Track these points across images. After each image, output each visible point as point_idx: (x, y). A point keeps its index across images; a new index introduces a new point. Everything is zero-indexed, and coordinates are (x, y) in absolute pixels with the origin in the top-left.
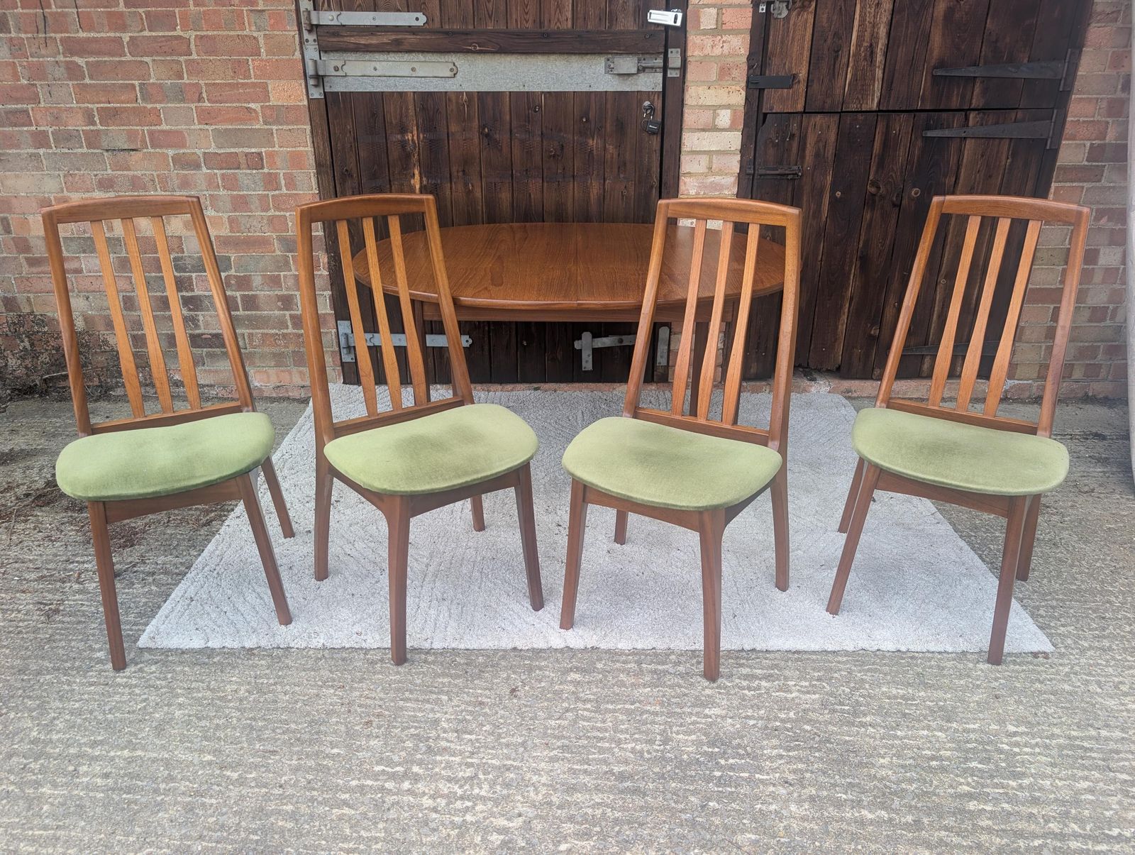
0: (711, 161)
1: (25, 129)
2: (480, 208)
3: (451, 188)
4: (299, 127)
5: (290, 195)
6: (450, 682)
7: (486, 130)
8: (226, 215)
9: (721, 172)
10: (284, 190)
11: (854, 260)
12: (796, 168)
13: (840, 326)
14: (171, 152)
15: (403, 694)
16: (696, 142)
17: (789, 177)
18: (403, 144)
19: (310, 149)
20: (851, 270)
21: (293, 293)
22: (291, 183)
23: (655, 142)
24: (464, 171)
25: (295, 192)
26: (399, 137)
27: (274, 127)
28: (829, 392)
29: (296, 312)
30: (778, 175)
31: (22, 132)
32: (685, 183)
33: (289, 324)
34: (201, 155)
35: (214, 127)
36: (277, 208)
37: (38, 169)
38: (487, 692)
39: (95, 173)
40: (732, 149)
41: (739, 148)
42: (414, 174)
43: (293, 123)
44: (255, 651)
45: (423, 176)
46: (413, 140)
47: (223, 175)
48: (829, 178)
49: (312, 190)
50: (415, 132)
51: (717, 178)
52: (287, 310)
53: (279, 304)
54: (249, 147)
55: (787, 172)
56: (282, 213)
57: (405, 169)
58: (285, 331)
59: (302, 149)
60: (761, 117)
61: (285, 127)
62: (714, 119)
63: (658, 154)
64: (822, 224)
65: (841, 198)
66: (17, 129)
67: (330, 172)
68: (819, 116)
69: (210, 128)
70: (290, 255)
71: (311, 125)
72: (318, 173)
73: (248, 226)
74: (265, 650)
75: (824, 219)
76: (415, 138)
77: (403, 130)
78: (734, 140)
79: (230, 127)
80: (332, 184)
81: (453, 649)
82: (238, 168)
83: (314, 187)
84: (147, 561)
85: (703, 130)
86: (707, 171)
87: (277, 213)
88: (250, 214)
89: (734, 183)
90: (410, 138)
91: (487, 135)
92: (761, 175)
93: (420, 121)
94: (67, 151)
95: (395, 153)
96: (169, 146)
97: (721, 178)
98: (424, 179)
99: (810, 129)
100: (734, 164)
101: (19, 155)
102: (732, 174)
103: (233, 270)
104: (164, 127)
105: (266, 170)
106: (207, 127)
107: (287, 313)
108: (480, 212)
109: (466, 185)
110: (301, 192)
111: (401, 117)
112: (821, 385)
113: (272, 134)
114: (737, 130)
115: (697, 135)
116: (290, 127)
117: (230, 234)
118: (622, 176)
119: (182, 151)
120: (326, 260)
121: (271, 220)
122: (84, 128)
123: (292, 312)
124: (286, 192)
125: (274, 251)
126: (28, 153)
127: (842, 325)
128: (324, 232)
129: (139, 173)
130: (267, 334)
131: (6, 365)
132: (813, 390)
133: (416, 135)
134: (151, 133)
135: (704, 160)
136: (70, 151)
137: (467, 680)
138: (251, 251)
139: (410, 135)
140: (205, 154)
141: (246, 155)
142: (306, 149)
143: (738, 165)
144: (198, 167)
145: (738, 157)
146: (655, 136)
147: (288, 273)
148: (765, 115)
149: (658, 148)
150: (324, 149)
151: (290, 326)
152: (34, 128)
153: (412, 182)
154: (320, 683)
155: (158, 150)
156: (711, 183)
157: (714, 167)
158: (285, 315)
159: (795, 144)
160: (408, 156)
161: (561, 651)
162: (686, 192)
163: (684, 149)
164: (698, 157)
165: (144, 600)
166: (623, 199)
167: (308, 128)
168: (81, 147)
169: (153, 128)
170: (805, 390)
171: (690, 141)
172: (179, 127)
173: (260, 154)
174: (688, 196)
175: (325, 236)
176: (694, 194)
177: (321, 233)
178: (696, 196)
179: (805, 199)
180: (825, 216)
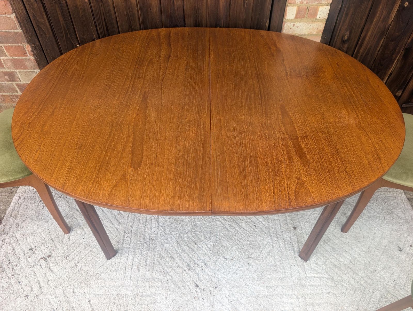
2: (136, 11)
11: (401, 51)
20: (396, 57)
21: (13, 70)
29: (20, 83)
33: (17, 89)
52: (13, 81)
53: (6, 77)
58: (16, 94)
64: (387, 27)
65: (407, 7)
75: (390, 22)
107: (14, 83)
108: (137, 15)
120: (30, 49)
123: (17, 83)
128: (22, 29)
130: (5, 96)
147: (6, 58)
151: (19, 91)
158: (12, 85)
166: (244, 6)
174: (294, 4)
175: (23, 32)
176: (299, 3)
177: (20, 30)
178: (300, 5)
179: (381, 7)
180: (391, 19)
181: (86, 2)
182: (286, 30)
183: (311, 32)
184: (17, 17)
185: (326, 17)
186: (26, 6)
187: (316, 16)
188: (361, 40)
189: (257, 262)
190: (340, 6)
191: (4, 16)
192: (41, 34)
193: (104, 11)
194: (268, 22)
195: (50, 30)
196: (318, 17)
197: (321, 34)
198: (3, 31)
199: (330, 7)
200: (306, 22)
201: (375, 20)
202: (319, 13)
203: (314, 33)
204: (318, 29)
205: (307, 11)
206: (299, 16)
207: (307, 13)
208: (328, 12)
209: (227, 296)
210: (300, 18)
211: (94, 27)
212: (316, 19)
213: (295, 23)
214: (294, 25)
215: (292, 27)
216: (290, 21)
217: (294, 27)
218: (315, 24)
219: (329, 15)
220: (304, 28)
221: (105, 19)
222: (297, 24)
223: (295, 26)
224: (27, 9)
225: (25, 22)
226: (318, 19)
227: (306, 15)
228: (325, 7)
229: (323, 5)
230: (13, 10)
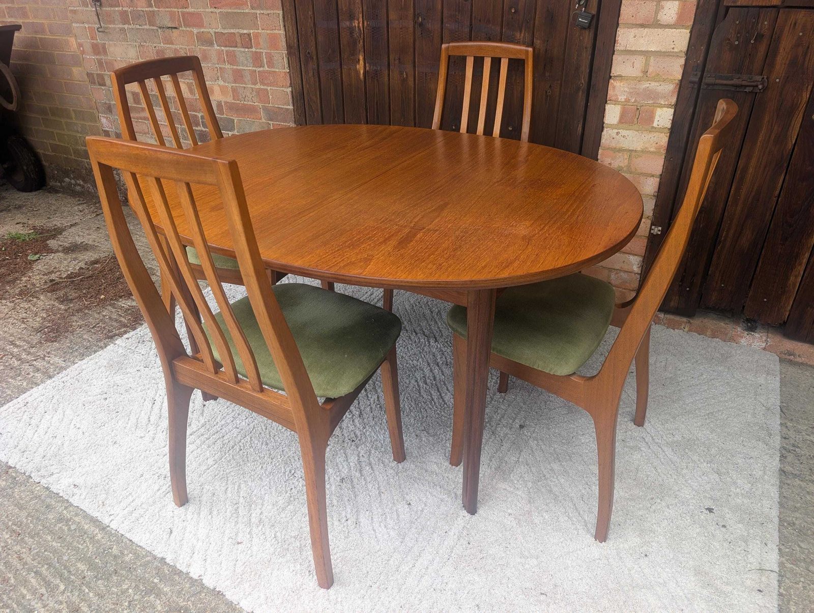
0: (647, 64)
1: (117, 9)
2: (412, 96)
3: (389, 75)
4: (275, 12)
5: (270, 72)
6: (83, 571)
7: (420, 19)
8: (230, 85)
9: (657, 78)
10: (266, 68)
12: (759, 78)
13: (792, 278)
14: (195, 31)
15: (43, 566)
16: (632, 39)
17: (747, 90)
18: (351, 30)
19: (282, 32)
22: (270, 63)
23: (587, 37)
24: (399, 59)
25: (273, 70)
26: (348, 23)
27: (258, 12)
28: (764, 349)
30: (733, 85)
31: (115, 11)
32: (614, 87)
34: (213, 34)
35: (220, 10)
36: (262, 83)
37: (126, 40)
38: (95, 600)
39: (155, 45)
40: (676, 50)
41: (685, 49)
42: (359, 60)
43: (270, 8)
44: (10, 470)
45: (366, 61)
46: (359, 27)
47: (227, 51)
48: (806, 96)
49: (284, 69)
50: (361, 20)
51: (653, 84)
54: (242, 28)
55: (744, 83)
56: (265, 87)
57: (353, 55)
59: (276, 32)
60: (722, 11)
61: (265, 12)
62: (657, 13)
63: (590, 50)
66: (112, 9)
67: (297, 53)
68: (803, 12)
69: (218, 11)
70: (271, 122)
71: (283, 10)
72: (290, 54)
73: (244, 96)
74: (17, 472)
75: (790, 146)
76: (361, 25)
77: (352, 17)
78: (680, 39)
79: (230, 11)
80: (298, 64)
81: (123, 535)
82: (236, 47)
83: (286, 66)
84: (46, 358)
85: (643, 26)
86: (641, 75)
87: (262, 87)
88: (244, 86)
89: (673, 92)
90: (356, 25)
91: (421, 25)
92: (708, 85)
93: (365, 8)
94: (139, 27)
95: (345, 39)
96: (194, 26)
97: (657, 84)
98: (367, 65)
99: (787, 28)
100: (676, 69)
101: (115, 29)
102: (671, 81)
103: (236, 130)
104: (190, 10)
105: (254, 50)
106: (216, 10)
108: (412, 100)
109: (401, 73)
110: (277, 70)
111: (350, 4)
112: (754, 338)
113: (257, 17)
114: (683, 27)
115: (634, 31)
116: (269, 12)
117: (233, 101)
118: (547, 74)
119: (202, 30)
121: (259, 91)
122: (147, 9)
124: (267, 69)
125: (261, 119)
126: (119, 28)
127: (796, 277)
128: (294, 105)
129: (178, 47)
131: (120, 180)
132: (743, 341)
133: (361, 22)
134: (183, 14)
135: (639, 61)
136: (140, 27)
137: (96, 577)
138: (246, 116)
139: (356, 22)
140: (215, 33)
141: (241, 35)
142: (280, 32)
143: (681, 71)
144: (211, 44)
145: (682, 61)
146: (587, 32)
148: (728, 8)
149: (590, 45)
150: (293, 33)
152: (121, 8)
153: (358, 66)
154: (10, 523)
155: (188, 29)
156: (645, 89)
157: (650, 70)
159: (762, 49)
160: (354, 43)
161: (193, 582)
162: (613, 98)
163: (618, 47)
164: (632, 58)
165: (9, 392)
167: (281, 12)
168: (146, 24)
169: (184, 10)
170: (732, 339)
171: (626, 38)
172: (199, 10)
173: (249, 35)
174: (616, 102)
175: (294, 109)
176: (623, 100)
177: (291, 107)
178: (625, 103)
179: (767, 118)
180: (792, 142)
181: (361, 81)
182: (606, 139)
183: (647, 148)
184: (292, 92)
185: (669, 126)
186: (304, 80)
187: (653, 123)
188: (738, 172)
189: (431, 439)
190: (691, 110)
191: (282, 89)
192: (311, 113)
193: (378, 93)
194: (580, 126)
195: (320, 111)
196: (655, 125)
197: (664, 152)
198: (276, 106)
199: (673, 110)
200: (637, 131)
201: (760, 139)
202: (657, 118)
203: (652, 149)
204: (657, 143)
205: (638, 113)
206: (625, 120)
207: (637, 117)
208: (671, 118)
209: (361, 455)
210: (626, 123)
211: (364, 110)
212: (653, 127)
213: (619, 131)
214: (618, 133)
215: (614, 135)
216: (612, 126)
217: (618, 137)
218: (652, 135)
219: (674, 122)
220: (635, 139)
221: (377, 103)
222: (623, 132)
223: (620, 135)
224: (304, 83)
225: (298, 98)
226: (656, 128)
227: (636, 120)
228: (665, 109)
229: (661, 106)
230: (291, 84)
